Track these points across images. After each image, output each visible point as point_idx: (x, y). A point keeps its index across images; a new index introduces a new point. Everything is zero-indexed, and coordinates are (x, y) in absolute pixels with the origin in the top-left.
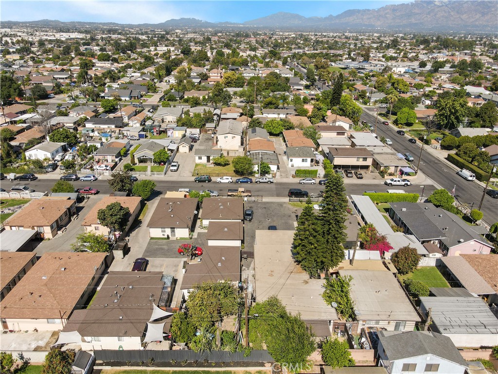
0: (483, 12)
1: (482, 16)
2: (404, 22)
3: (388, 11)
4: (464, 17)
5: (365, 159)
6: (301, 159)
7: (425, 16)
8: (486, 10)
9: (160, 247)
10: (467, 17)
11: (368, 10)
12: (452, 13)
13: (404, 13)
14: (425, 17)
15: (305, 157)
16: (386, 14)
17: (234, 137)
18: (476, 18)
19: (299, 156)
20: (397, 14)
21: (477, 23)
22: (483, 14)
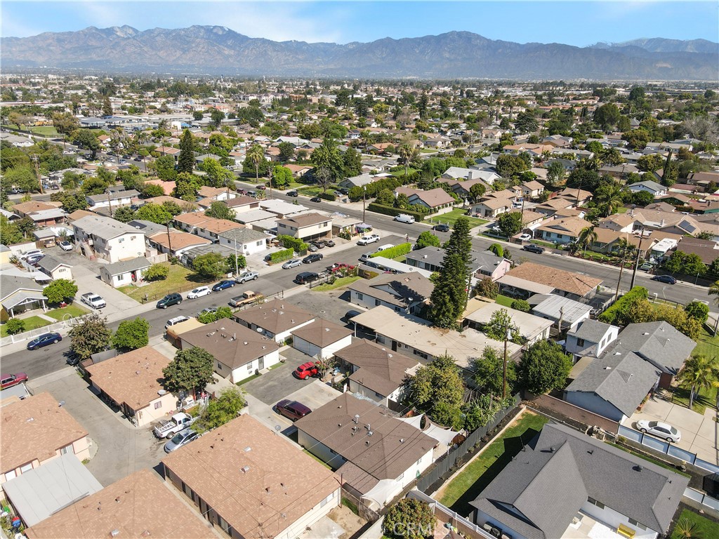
0: (183, 49)
1: (184, 53)
2: (81, 58)
3: (50, 41)
4: (162, 53)
5: (326, 224)
6: (255, 242)
7: (109, 51)
8: (186, 46)
9: (266, 386)
10: (165, 54)
11: (17, 39)
12: (145, 49)
13: (76, 45)
14: (110, 53)
15: (259, 238)
16: (49, 45)
17: (135, 237)
18: (177, 56)
19: (253, 239)
20: (66, 47)
21: (180, 62)
22: (184, 51)
